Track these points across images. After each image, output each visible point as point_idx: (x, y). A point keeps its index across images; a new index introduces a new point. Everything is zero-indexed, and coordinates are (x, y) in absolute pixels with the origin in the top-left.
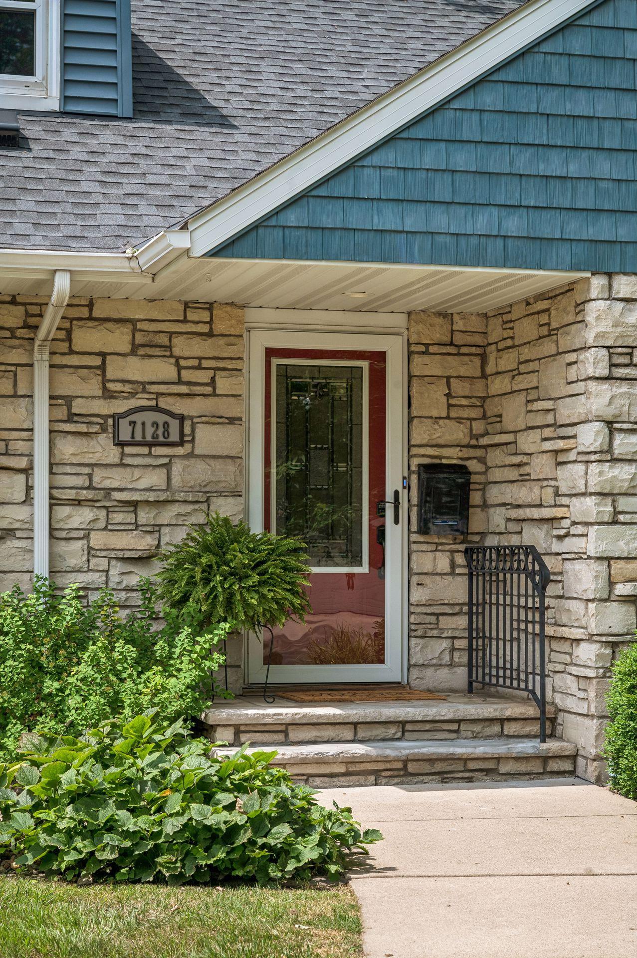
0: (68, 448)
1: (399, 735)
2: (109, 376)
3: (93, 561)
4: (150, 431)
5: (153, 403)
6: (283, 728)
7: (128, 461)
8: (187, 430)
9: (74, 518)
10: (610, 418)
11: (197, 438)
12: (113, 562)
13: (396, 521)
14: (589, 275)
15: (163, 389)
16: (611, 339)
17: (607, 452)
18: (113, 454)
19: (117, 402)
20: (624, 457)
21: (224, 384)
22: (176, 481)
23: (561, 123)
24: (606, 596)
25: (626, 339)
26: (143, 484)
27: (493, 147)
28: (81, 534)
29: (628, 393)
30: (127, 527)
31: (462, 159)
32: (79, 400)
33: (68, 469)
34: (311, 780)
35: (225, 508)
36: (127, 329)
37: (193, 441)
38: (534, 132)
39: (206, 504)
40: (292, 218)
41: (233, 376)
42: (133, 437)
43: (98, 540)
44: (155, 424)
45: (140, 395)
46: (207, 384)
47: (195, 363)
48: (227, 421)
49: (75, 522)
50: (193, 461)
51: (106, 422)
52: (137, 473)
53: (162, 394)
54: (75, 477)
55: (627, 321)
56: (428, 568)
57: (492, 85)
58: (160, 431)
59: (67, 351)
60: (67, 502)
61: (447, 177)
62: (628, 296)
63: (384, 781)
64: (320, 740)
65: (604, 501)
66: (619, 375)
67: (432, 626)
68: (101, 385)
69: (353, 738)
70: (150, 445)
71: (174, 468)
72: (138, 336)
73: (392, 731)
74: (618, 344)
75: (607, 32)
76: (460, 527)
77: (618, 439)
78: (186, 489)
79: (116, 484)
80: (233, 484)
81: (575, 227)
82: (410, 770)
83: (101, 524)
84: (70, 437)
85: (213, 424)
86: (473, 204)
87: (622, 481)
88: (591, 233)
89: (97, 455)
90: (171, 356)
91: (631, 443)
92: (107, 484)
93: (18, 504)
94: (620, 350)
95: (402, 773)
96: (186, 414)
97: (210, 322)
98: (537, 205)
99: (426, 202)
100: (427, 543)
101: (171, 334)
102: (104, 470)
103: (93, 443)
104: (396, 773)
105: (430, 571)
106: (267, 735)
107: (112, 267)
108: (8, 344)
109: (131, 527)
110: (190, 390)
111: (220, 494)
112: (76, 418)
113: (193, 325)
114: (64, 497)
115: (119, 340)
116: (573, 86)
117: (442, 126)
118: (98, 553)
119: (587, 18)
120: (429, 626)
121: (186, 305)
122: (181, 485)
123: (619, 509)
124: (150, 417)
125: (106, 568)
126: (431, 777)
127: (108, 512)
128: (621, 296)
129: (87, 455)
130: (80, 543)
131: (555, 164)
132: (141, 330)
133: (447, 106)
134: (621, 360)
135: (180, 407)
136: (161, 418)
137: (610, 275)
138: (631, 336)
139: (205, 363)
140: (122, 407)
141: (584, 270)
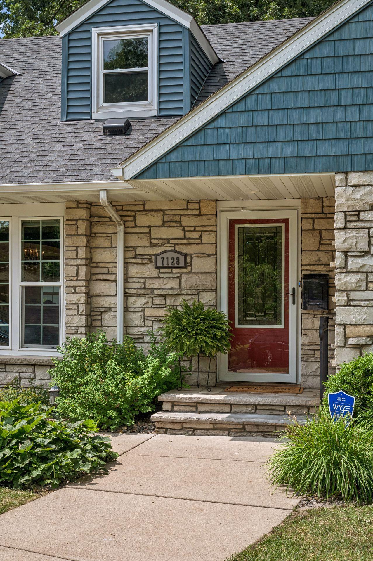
0: (133, 271)
1: (253, 411)
2: (153, 237)
3: (146, 322)
4: (170, 261)
5: (173, 248)
6: (195, 404)
7: (161, 275)
8: (189, 260)
9: (137, 302)
10: (345, 250)
11: (193, 264)
12: (155, 323)
13: (294, 303)
14: (334, 174)
15: (176, 241)
16: (346, 207)
17: (344, 268)
18: (154, 273)
19: (156, 248)
20: (354, 270)
21: (206, 238)
22: (183, 285)
23: (317, 95)
24: (343, 345)
25: (354, 207)
26: (168, 286)
27: (278, 111)
28: (140, 310)
29: (355, 236)
30: (161, 306)
31: (260, 119)
32: (140, 248)
33: (135, 280)
34: (195, 431)
35: (207, 298)
36: (160, 215)
37: (191, 265)
38: (302, 100)
39: (197, 296)
40: (173, 157)
41: (210, 234)
42: (163, 264)
43: (148, 312)
44: (173, 258)
45: (166, 245)
46: (198, 239)
47: (192, 229)
48: (206, 256)
49: (138, 304)
50: (191, 275)
51: (152, 258)
52: (165, 281)
53: (177, 244)
54: (137, 283)
55: (355, 197)
56: (309, 326)
57: (278, 79)
58: (175, 262)
59: (134, 226)
60: (134, 295)
61: (253, 129)
62: (356, 183)
63: (233, 434)
64: (213, 411)
65: (342, 294)
66: (351, 227)
67: (312, 356)
68: (149, 241)
69: (230, 411)
70: (172, 268)
71: (182, 279)
72: (166, 217)
73: (249, 409)
74: (350, 210)
75: (344, 42)
76: (323, 306)
77: (350, 260)
78: (188, 288)
79: (156, 287)
80: (210, 286)
81: (324, 149)
82: (246, 429)
83: (150, 305)
84: (135, 265)
85: (201, 257)
86: (267, 142)
87: (352, 283)
88: (334, 151)
89: (147, 273)
90: (181, 226)
91: (357, 263)
92: (152, 286)
93: (113, 296)
94: (350, 213)
95: (243, 430)
96: (188, 253)
97: (199, 209)
98: (303, 139)
99: (242, 143)
100: (309, 314)
101: (181, 216)
102: (150, 280)
103: (145, 267)
104: (239, 430)
105: (310, 328)
106: (187, 407)
107: (124, 187)
108: (108, 224)
109: (163, 306)
110: (188, 242)
111: (204, 290)
112: (138, 257)
113: (191, 211)
114: (131, 293)
115: (156, 219)
116: (324, 74)
117: (251, 103)
118: (148, 318)
119: (332, 36)
120: (310, 356)
121: (188, 202)
122: (186, 286)
123: (351, 298)
124: (170, 255)
125: (152, 325)
126: (257, 434)
127: (153, 300)
128: (352, 184)
129: (143, 274)
130: (139, 314)
131: (313, 116)
132: (167, 215)
133: (253, 93)
134: (352, 218)
135: (185, 250)
136: (175, 255)
137: (346, 173)
138: (357, 205)
139: (197, 229)
140: (158, 250)
141: (330, 172)
